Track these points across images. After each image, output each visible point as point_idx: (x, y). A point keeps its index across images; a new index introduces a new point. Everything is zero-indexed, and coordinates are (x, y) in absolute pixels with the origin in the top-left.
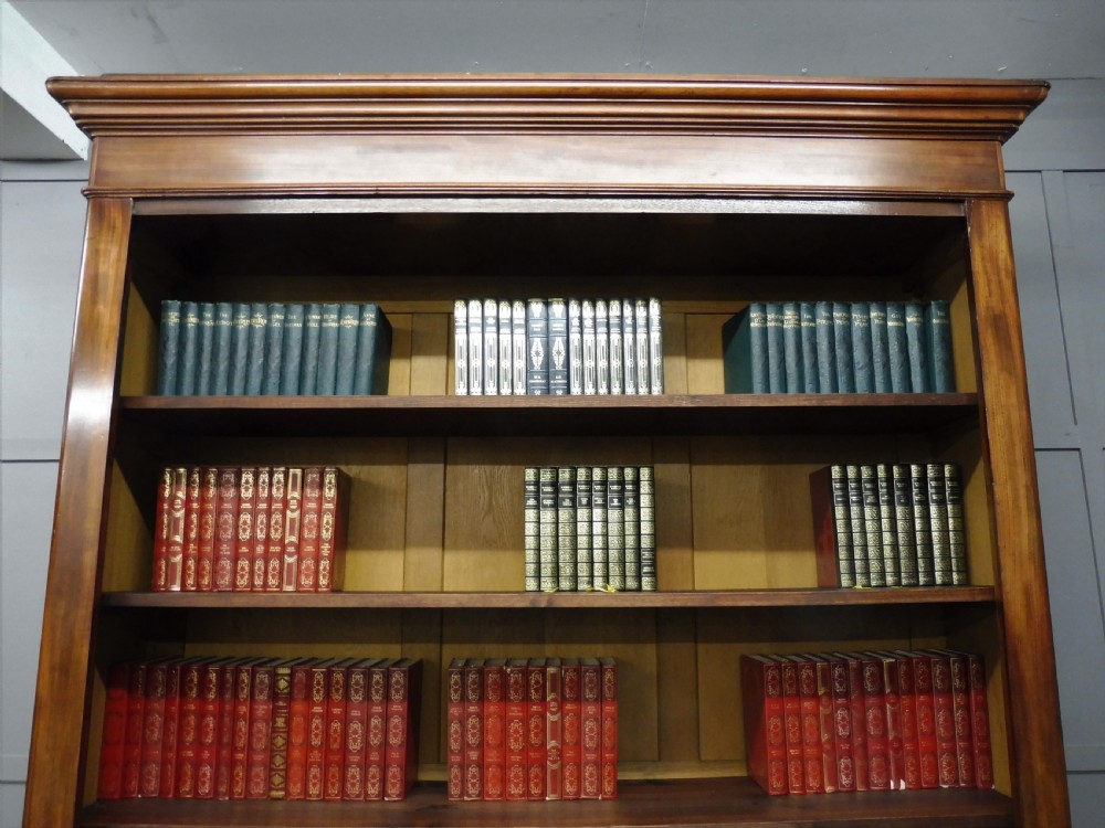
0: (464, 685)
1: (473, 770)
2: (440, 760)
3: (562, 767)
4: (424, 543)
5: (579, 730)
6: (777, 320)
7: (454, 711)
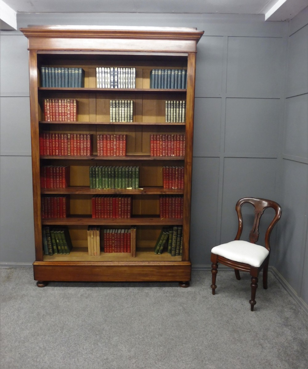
0: (100, 138)
1: (102, 151)
2: (96, 151)
3: (116, 151)
4: (93, 114)
5: (119, 145)
6: (157, 73)
7: (98, 142)
